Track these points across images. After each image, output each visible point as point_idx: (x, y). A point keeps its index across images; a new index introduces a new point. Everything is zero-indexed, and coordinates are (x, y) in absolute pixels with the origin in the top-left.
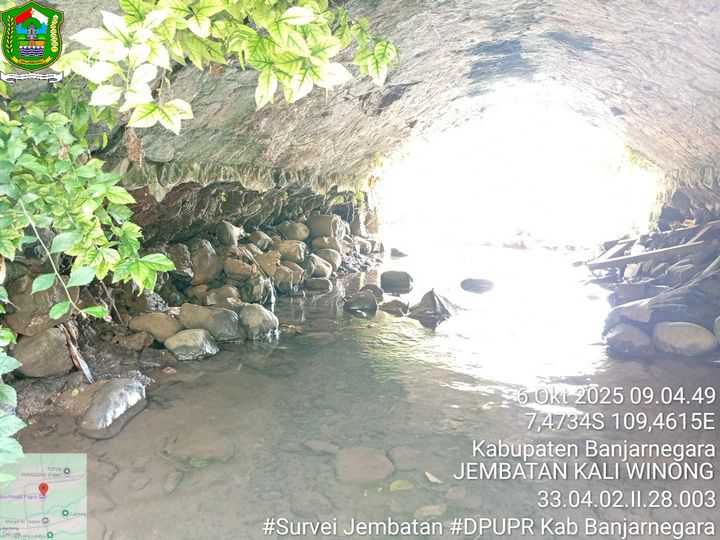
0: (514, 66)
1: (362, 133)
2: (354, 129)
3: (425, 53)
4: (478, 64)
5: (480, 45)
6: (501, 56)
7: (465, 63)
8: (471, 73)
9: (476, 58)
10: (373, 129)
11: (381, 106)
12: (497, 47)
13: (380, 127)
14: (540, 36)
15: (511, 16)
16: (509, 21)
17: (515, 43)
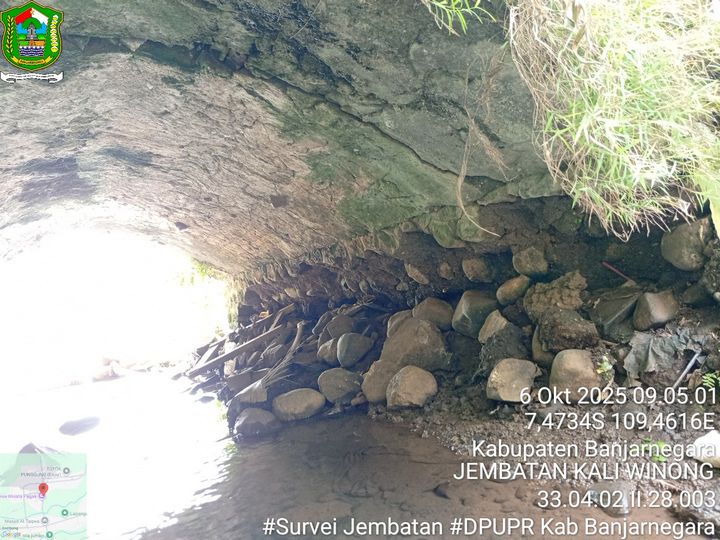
0: (72, 186)
4: (30, 185)
5: (31, 163)
6: (56, 175)
7: (15, 183)
8: (23, 195)
9: (27, 178)
12: (51, 165)
14: (97, 153)
15: (67, 130)
16: (62, 136)
17: (71, 160)
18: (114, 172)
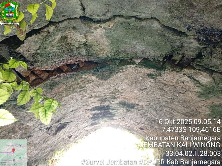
0: (107, 114)
1: (49, 142)
2: (44, 141)
3: (75, 110)
4: (95, 114)
5: (96, 107)
6: (103, 111)
7: (90, 114)
8: (92, 117)
9: (94, 112)
10: (53, 140)
11: (56, 131)
12: (102, 108)
13: (56, 139)
14: (117, 104)
15: (108, 96)
16: (106, 98)
17: (108, 106)
18: (122, 110)
